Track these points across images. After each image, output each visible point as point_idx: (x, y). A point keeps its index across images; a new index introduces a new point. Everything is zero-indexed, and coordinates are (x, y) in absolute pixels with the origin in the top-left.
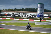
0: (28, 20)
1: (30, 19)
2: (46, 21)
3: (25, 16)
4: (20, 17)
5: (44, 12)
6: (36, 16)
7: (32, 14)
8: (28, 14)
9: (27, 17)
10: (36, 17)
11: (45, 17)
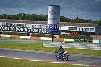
0: (28, 37)
1: (32, 35)
2: (65, 40)
3: (22, 29)
4: (12, 30)
5: (61, 21)
6: (44, 29)
7: (37, 26)
8: (29, 26)
9: (28, 32)
10: (45, 31)
11: (62, 33)
